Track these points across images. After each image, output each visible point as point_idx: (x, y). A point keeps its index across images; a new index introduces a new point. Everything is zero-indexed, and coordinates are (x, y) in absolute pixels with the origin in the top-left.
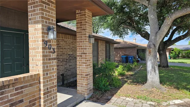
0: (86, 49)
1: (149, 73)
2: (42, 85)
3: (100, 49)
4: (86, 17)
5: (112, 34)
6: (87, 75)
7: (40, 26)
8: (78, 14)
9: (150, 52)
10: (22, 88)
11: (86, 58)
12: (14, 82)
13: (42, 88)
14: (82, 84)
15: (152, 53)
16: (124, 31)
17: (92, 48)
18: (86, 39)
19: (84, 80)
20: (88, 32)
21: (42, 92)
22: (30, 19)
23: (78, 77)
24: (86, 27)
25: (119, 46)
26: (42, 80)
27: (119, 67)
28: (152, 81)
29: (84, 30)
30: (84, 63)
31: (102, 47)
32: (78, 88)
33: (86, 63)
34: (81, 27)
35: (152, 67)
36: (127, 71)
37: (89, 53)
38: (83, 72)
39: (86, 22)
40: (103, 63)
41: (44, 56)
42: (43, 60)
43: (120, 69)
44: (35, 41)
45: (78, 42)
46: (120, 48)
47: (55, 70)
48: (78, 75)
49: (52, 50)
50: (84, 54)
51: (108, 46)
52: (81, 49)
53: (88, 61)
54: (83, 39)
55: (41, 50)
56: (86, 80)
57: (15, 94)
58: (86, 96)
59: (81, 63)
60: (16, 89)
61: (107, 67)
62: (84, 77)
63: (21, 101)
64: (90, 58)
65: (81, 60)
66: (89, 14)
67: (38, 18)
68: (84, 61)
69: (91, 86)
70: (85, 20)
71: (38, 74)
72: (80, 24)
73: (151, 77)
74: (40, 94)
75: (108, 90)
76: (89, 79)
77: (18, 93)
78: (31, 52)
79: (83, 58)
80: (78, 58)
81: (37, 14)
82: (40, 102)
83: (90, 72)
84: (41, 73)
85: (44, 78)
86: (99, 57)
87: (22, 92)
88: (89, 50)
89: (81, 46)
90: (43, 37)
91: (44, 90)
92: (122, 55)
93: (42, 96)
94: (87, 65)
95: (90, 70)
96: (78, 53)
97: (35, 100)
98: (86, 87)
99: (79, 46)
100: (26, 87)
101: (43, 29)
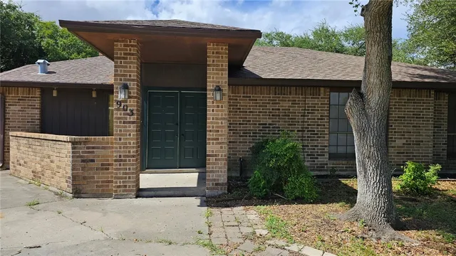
10: (93, 148)
41: (117, 118)
49: (128, 112)
57: (86, 152)
60: (88, 148)
63: (93, 161)
66: (216, 49)
69: (222, 178)
71: (112, 138)
77: (89, 152)
85: (115, 143)
87: (93, 152)
90: (116, 97)
91: (115, 156)
95: (219, 149)
100: (98, 148)
101: (116, 88)
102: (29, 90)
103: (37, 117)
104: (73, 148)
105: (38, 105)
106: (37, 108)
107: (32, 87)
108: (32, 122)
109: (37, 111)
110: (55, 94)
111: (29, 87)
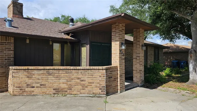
0: (139, 54)
1: (191, 73)
2: (119, 72)
3: (148, 54)
4: (140, 33)
5: (162, 39)
6: (140, 71)
7: (118, 43)
8: (134, 31)
9: (191, 57)
10: (112, 71)
11: (139, 60)
12: (110, 68)
13: (119, 73)
14: (137, 76)
15: (193, 58)
16: (176, 35)
17: (144, 53)
18: (140, 47)
19: (138, 74)
20: (141, 43)
21: (119, 75)
22: (113, 39)
23: (134, 72)
24: (140, 40)
25: (170, 51)
26: (119, 69)
27: (167, 70)
28: (193, 80)
29: (139, 41)
30: (138, 63)
31: (151, 52)
32: (134, 79)
33: (140, 63)
34: (137, 40)
35: (193, 68)
36: (175, 74)
37: (142, 57)
38: (138, 69)
39: (140, 37)
40: (152, 64)
41: (120, 57)
42: (120, 59)
43: (167, 71)
44: (115, 50)
45: (134, 49)
46: (170, 53)
47: (124, 65)
48: (134, 70)
49: (123, 54)
50: (139, 57)
51: (157, 51)
52: (136, 54)
53: (141, 61)
54: (138, 47)
55: (118, 54)
56: (139, 74)
57: (110, 74)
58: (139, 84)
59: (136, 63)
60: (110, 71)
61: (154, 67)
62: (139, 72)
64: (142, 60)
65: (136, 61)
66: (142, 31)
67: (117, 39)
68: (138, 61)
69: (143, 78)
70: (140, 35)
71: (117, 66)
72: (136, 38)
73: (192, 76)
74: (118, 76)
75: (155, 83)
76: (142, 74)
78: (113, 56)
79: (138, 60)
80: (134, 60)
81: (117, 37)
82: (118, 80)
83: (142, 69)
84: (118, 66)
85: (120, 68)
86: (148, 60)
87: (112, 73)
88: (142, 55)
89: (137, 52)
90: (120, 48)
91: (120, 74)
92: (173, 60)
93: (119, 77)
94: (141, 65)
95: (142, 68)
96: (134, 57)
97: (116, 78)
98: (139, 78)
99: (135, 52)
101: (120, 44)
102: (6, 38)
103: (12, 56)
104: (106, 72)
105: (12, 48)
106: (12, 50)
107: (8, 36)
108: (8, 59)
109: (12, 52)
110: (28, 41)
111: (6, 36)
